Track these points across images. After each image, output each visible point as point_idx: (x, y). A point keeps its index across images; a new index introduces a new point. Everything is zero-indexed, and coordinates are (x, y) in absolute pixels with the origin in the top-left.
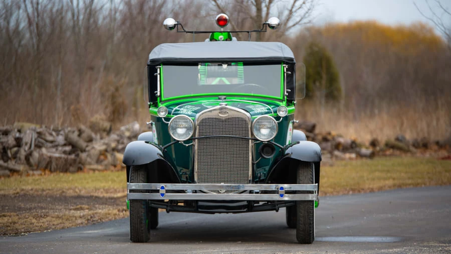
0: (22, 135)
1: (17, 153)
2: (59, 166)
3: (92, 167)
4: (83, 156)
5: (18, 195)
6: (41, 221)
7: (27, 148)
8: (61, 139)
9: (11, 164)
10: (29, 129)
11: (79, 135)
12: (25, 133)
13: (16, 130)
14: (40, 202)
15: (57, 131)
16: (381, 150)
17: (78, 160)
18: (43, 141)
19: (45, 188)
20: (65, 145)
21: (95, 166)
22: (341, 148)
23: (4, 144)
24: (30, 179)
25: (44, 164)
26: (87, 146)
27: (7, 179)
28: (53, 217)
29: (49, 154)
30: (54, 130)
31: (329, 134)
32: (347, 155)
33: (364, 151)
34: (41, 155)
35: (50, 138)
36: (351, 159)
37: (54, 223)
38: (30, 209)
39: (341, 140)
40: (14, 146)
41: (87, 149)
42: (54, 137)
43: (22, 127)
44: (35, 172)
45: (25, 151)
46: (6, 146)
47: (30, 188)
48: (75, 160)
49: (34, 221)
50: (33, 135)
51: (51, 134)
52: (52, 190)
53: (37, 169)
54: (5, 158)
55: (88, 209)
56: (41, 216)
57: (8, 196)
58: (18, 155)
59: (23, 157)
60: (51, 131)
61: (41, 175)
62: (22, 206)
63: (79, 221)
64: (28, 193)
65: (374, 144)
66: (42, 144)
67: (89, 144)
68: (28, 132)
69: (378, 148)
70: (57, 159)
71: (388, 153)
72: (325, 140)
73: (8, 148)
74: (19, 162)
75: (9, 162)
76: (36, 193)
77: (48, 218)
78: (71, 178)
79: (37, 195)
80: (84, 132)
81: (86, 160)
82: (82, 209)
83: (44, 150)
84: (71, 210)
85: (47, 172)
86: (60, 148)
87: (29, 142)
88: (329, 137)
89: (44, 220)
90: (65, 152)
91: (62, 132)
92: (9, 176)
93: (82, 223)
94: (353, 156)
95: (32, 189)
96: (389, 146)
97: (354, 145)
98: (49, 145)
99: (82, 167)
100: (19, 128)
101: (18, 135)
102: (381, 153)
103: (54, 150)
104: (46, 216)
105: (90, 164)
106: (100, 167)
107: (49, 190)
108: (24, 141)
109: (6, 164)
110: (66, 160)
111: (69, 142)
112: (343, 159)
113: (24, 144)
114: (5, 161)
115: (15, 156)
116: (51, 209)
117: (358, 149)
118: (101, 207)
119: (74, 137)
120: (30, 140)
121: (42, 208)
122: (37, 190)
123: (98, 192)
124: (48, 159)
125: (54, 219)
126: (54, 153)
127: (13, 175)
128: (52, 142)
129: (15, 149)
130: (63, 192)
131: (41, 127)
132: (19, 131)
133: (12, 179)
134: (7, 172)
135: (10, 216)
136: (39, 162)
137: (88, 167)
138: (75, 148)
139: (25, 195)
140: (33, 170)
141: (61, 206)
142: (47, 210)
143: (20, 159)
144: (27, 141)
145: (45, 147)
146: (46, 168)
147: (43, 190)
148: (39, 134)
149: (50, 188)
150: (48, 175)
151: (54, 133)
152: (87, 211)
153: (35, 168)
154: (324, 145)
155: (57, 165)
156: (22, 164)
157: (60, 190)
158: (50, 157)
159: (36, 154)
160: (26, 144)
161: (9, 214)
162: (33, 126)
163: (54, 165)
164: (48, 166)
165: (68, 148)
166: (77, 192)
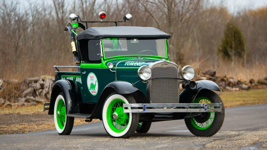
0: (44, 83)
1: (41, 92)
5: (34, 114)
7: (47, 89)
9: (37, 99)
12: (46, 82)
13: (41, 80)
16: (256, 85)
22: (231, 85)
23: (34, 88)
27: (35, 107)
28: (46, 125)
31: (225, 77)
32: (234, 89)
33: (244, 86)
36: (236, 91)
37: (45, 128)
38: (36, 121)
39: (232, 80)
40: (40, 89)
43: (45, 78)
45: (46, 91)
46: (35, 89)
49: (36, 127)
50: (51, 82)
54: (34, 95)
56: (40, 124)
57: (29, 115)
58: (41, 94)
59: (43, 94)
62: (33, 119)
65: (251, 82)
68: (48, 80)
69: (253, 84)
71: (259, 87)
72: (222, 80)
73: (36, 90)
74: (42, 97)
75: (36, 97)
77: (43, 125)
87: (48, 86)
88: (225, 79)
89: (41, 126)
92: (36, 105)
94: (238, 89)
96: (260, 83)
97: (239, 83)
100: (44, 78)
101: (42, 82)
102: (255, 87)
108: (46, 85)
109: (34, 99)
112: (231, 91)
113: (45, 87)
114: (34, 97)
115: (40, 94)
117: (240, 85)
120: (49, 85)
127: (38, 105)
129: (41, 90)
132: (43, 80)
133: (37, 107)
134: (35, 103)
135: (24, 125)
139: (38, 114)
140: (49, 101)
142: (45, 122)
143: (42, 96)
144: (47, 85)
154: (221, 83)
156: (43, 98)
160: (47, 87)
161: (24, 124)
162: (50, 77)
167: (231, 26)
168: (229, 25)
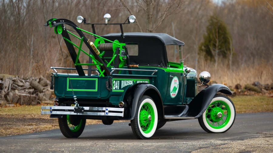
0: (3, 82)
2: (25, 102)
3: (46, 102)
4: (41, 95)
6: (7, 131)
7: (6, 90)
8: (27, 84)
10: (8, 78)
11: (39, 82)
12: (5, 81)
14: (9, 121)
15: (26, 79)
16: (242, 91)
17: (37, 97)
18: (16, 86)
19: (14, 114)
20: (30, 88)
21: (48, 102)
24: (7, 109)
25: (16, 100)
26: (44, 89)
28: (14, 129)
29: (19, 94)
30: (23, 79)
34: (14, 94)
35: (21, 84)
37: (15, 132)
38: (3, 125)
41: (44, 91)
42: (23, 83)
43: (4, 77)
44: (10, 105)
45: (5, 92)
47: (5, 114)
48: (35, 97)
49: (3, 131)
50: (10, 82)
51: (22, 82)
52: (18, 115)
53: (11, 103)
55: (35, 125)
59: (3, 96)
60: (21, 80)
61: (14, 106)
63: (29, 131)
64: (3, 117)
65: (237, 87)
66: (16, 87)
67: (45, 87)
68: (7, 80)
69: (239, 90)
70: (24, 97)
71: (246, 93)
76: (8, 117)
77: (12, 130)
78: (32, 108)
79: (9, 118)
80: (42, 80)
81: (43, 97)
82: (32, 125)
83: (17, 91)
84: (25, 125)
85: (18, 105)
86: (27, 90)
89: (9, 130)
90: (29, 93)
91: (28, 80)
93: (30, 132)
95: (6, 115)
96: (248, 89)
98: (20, 88)
99: (40, 102)
100: (2, 77)
102: (241, 93)
103: (23, 91)
104: (10, 128)
105: (45, 100)
106: (51, 102)
107: (16, 115)
108: (4, 86)
110: (30, 97)
111: (32, 86)
113: (4, 88)
116: (14, 125)
118: (43, 124)
119: (36, 83)
120: (8, 85)
121: (9, 124)
122: (9, 115)
123: (45, 117)
124: (19, 97)
125: (15, 130)
126: (23, 93)
128: (22, 86)
130: (24, 116)
131: (16, 77)
132: (2, 79)
136: (13, 99)
137: (43, 102)
138: (36, 90)
140: (9, 104)
141: (20, 123)
142: (12, 126)
143: (1, 97)
144: (6, 85)
145: (17, 90)
146: (17, 103)
147: (13, 115)
148: (14, 81)
149: (17, 114)
150: (18, 106)
151: (23, 81)
152: (35, 126)
153: (10, 102)
155: (24, 100)
156: (3, 100)
157: (23, 115)
158: (20, 96)
159: (11, 94)
160: (6, 87)
162: (10, 76)
163: (22, 100)
164: (18, 101)
165: (32, 90)
166: (32, 116)
167: (215, 21)
168: (212, 18)
